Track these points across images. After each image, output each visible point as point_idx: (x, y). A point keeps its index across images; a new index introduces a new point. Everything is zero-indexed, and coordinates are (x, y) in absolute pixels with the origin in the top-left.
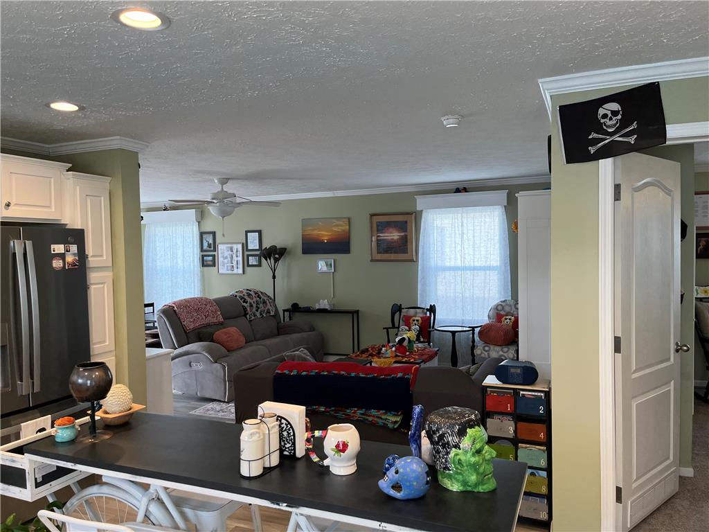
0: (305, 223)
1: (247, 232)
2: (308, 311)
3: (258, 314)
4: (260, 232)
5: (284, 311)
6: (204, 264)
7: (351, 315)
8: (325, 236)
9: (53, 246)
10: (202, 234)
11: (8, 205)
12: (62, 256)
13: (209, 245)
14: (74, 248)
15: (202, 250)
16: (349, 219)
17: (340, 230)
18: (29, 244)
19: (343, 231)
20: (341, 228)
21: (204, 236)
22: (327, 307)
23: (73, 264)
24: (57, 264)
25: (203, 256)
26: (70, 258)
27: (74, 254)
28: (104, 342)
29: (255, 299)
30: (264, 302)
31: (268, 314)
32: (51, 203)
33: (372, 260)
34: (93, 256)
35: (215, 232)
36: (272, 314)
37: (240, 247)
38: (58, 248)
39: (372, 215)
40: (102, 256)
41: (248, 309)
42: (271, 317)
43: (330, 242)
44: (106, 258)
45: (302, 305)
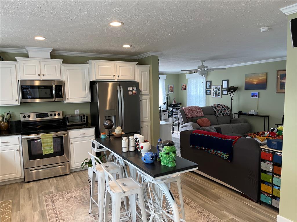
0: (247, 76)
1: (223, 81)
2: (246, 114)
3: (221, 114)
4: (228, 81)
5: (235, 114)
6: (207, 94)
7: (264, 117)
8: (255, 81)
9: (129, 88)
10: (206, 82)
11: (119, 76)
12: (132, 91)
13: (209, 86)
14: (135, 88)
15: (206, 88)
16: (267, 73)
17: (262, 79)
18: (121, 87)
19: (264, 79)
20: (263, 77)
21: (208, 83)
22: (254, 113)
23: (135, 93)
24: (130, 93)
25: (207, 91)
26: (134, 92)
27: (135, 90)
28: (147, 118)
29: (220, 108)
30: (225, 110)
31: (227, 115)
32: (131, 75)
33: (277, 93)
34: (143, 91)
35: (211, 81)
36: (228, 114)
37: (220, 87)
38: (131, 89)
39: (278, 71)
40: (146, 91)
41: (217, 112)
42: (228, 116)
43: (257, 84)
44: (148, 91)
45: (244, 112)
